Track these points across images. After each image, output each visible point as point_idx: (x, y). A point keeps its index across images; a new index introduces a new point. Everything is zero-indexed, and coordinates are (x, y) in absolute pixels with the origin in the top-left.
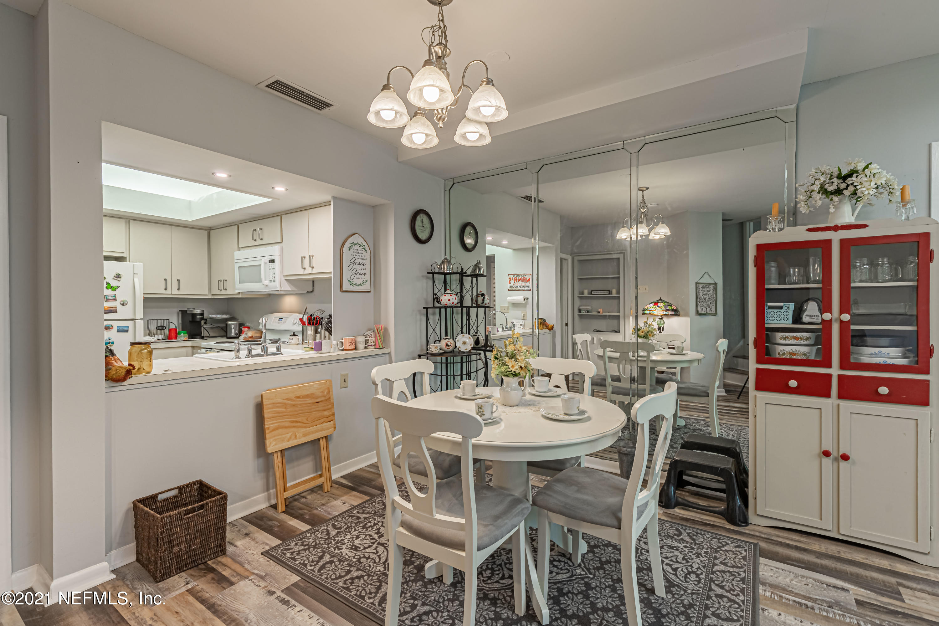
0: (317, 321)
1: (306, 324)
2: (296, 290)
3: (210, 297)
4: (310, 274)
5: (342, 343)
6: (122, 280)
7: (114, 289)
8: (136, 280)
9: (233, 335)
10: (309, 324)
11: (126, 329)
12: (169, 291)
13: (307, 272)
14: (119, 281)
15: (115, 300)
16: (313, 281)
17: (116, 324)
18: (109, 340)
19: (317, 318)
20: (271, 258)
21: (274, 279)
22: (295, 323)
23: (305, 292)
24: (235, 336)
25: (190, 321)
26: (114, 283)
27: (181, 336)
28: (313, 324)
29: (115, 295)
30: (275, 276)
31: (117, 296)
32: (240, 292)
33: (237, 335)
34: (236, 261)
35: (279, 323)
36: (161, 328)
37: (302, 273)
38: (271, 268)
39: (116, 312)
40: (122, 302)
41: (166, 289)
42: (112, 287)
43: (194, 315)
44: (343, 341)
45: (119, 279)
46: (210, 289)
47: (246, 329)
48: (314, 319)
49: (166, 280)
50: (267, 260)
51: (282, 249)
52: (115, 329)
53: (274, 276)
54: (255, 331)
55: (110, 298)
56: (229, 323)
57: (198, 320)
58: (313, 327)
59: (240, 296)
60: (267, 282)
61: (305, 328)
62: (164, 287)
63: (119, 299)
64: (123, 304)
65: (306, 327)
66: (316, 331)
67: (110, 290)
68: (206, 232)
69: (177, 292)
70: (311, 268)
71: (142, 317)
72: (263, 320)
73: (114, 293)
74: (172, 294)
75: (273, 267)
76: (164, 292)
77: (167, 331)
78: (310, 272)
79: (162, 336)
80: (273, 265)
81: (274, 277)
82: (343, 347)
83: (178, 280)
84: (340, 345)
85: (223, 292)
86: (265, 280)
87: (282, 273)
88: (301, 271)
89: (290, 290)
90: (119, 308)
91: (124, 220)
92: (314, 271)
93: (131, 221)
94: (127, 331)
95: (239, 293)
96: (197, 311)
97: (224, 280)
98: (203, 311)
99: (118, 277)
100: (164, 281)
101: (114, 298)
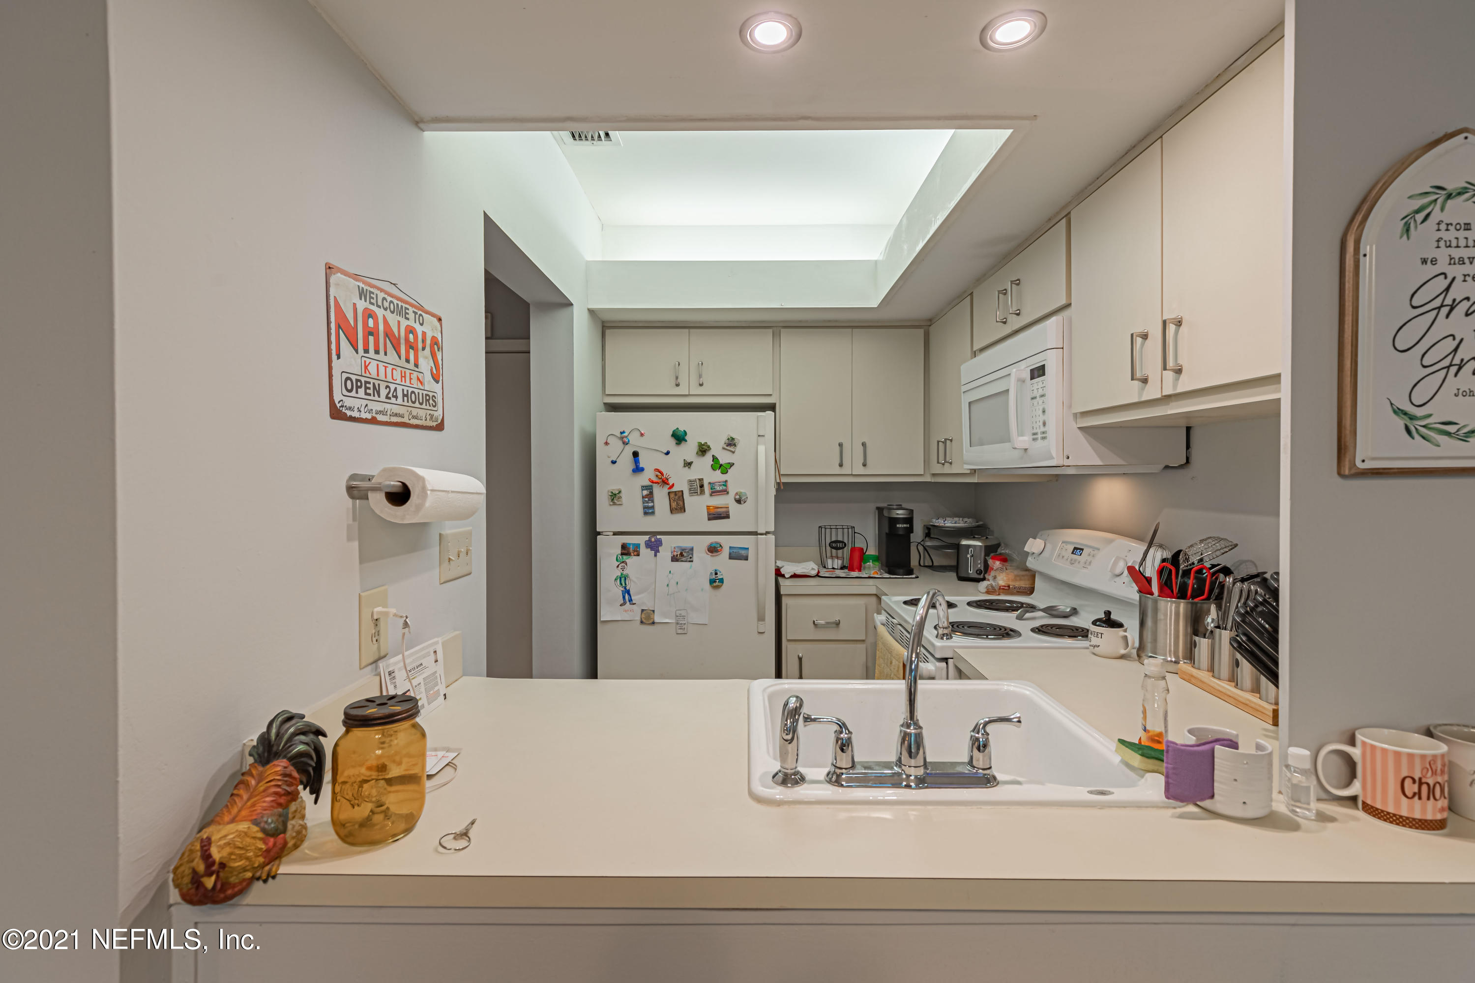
0: (1201, 582)
1: (1155, 588)
2: (1121, 462)
3: (928, 479)
4: (1167, 399)
5: (1351, 765)
6: (738, 449)
7: (724, 468)
8: (762, 449)
9: (971, 572)
10: (1166, 589)
11: (743, 552)
12: (846, 470)
13: (1152, 392)
14: (733, 452)
15: (725, 492)
16: (1188, 429)
17: (727, 542)
18: (716, 574)
19: (1200, 571)
20: (1035, 363)
21: (1043, 429)
22: (1118, 571)
23: (1157, 468)
24: (976, 576)
25: (886, 533)
26: (724, 458)
27: (869, 568)
28: (1182, 595)
29: (726, 481)
30: (1045, 418)
31: (729, 484)
32: (975, 470)
33: (980, 574)
34: (964, 389)
35: (1072, 563)
36: (837, 545)
37: (1136, 400)
38: (1035, 394)
39: (727, 517)
40: (737, 497)
41: (841, 465)
42: (721, 465)
43: (893, 521)
44: (1355, 752)
45: (732, 449)
46: (927, 462)
47: (998, 563)
48: (1187, 573)
49: (841, 445)
50: (1024, 372)
51: (1068, 332)
52: (726, 552)
53: (1042, 418)
54: (1016, 572)
55: (718, 488)
56: (964, 542)
57: (901, 532)
58: (1183, 605)
59: (974, 480)
60: (1023, 441)
61: (1150, 604)
62: (838, 462)
63: (733, 490)
64: (739, 501)
65: (1156, 602)
66: (1196, 626)
67: (718, 472)
68: (921, 332)
69: (862, 470)
70: (1169, 375)
71: (772, 529)
72: (1033, 545)
73: (723, 477)
74: (852, 475)
75: (1041, 392)
76: (838, 471)
77: (847, 551)
78: (1168, 391)
79: (840, 562)
80: (1040, 385)
81: (1044, 424)
82: (1355, 789)
83: (864, 444)
84: (1333, 768)
85: (947, 469)
86: (1021, 434)
87: (1070, 407)
88: (1132, 393)
89: (1099, 462)
90: (734, 508)
91: (771, 331)
92: (1186, 384)
93: (782, 330)
94: (746, 558)
95: (974, 472)
96: (900, 513)
97: (946, 440)
98: (911, 512)
99: (729, 445)
100: (838, 448)
101: (724, 488)
